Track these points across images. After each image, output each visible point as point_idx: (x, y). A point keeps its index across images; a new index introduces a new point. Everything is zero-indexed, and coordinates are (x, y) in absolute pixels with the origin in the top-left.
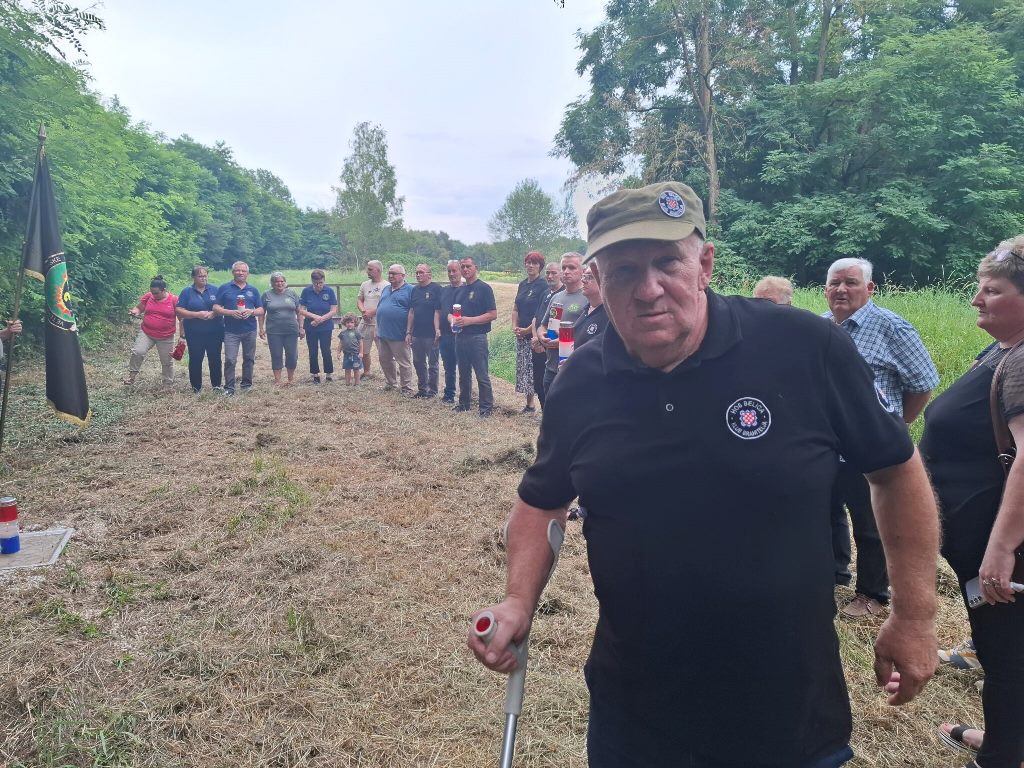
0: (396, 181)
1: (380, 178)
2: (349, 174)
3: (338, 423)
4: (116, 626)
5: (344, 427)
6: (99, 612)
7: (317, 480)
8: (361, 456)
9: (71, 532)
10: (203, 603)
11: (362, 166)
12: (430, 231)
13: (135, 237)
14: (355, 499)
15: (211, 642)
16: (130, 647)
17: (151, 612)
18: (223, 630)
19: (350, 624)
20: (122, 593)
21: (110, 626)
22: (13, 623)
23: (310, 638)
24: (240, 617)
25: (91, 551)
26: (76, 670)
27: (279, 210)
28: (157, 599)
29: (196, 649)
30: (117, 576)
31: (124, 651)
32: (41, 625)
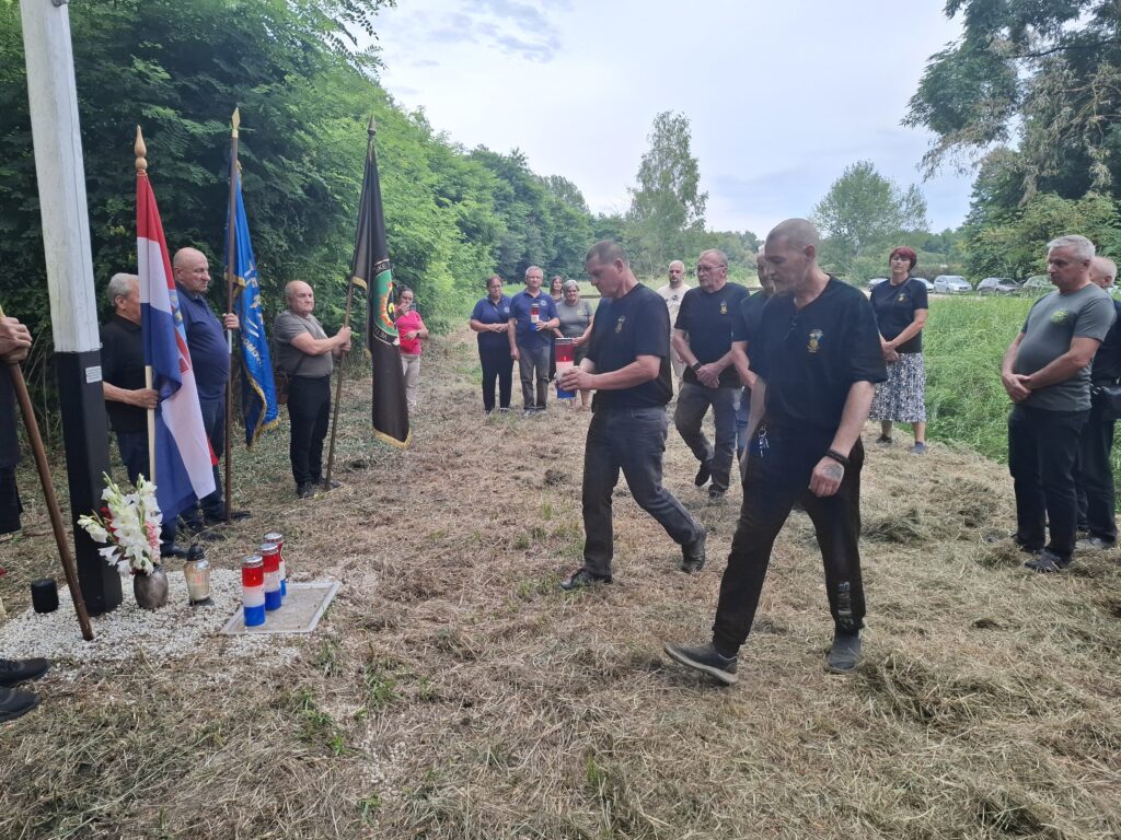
0: (698, 175)
1: (681, 174)
2: (646, 172)
9: (338, 587)
10: (475, 716)
11: (661, 162)
15: (483, 794)
16: (382, 776)
17: (413, 719)
18: (500, 772)
19: (675, 793)
20: (381, 685)
21: (364, 736)
22: (254, 717)
23: (619, 815)
24: (521, 750)
25: (355, 615)
26: (309, 814)
27: (572, 217)
28: (421, 699)
29: (461, 808)
30: (378, 656)
31: (374, 785)
32: (284, 724)
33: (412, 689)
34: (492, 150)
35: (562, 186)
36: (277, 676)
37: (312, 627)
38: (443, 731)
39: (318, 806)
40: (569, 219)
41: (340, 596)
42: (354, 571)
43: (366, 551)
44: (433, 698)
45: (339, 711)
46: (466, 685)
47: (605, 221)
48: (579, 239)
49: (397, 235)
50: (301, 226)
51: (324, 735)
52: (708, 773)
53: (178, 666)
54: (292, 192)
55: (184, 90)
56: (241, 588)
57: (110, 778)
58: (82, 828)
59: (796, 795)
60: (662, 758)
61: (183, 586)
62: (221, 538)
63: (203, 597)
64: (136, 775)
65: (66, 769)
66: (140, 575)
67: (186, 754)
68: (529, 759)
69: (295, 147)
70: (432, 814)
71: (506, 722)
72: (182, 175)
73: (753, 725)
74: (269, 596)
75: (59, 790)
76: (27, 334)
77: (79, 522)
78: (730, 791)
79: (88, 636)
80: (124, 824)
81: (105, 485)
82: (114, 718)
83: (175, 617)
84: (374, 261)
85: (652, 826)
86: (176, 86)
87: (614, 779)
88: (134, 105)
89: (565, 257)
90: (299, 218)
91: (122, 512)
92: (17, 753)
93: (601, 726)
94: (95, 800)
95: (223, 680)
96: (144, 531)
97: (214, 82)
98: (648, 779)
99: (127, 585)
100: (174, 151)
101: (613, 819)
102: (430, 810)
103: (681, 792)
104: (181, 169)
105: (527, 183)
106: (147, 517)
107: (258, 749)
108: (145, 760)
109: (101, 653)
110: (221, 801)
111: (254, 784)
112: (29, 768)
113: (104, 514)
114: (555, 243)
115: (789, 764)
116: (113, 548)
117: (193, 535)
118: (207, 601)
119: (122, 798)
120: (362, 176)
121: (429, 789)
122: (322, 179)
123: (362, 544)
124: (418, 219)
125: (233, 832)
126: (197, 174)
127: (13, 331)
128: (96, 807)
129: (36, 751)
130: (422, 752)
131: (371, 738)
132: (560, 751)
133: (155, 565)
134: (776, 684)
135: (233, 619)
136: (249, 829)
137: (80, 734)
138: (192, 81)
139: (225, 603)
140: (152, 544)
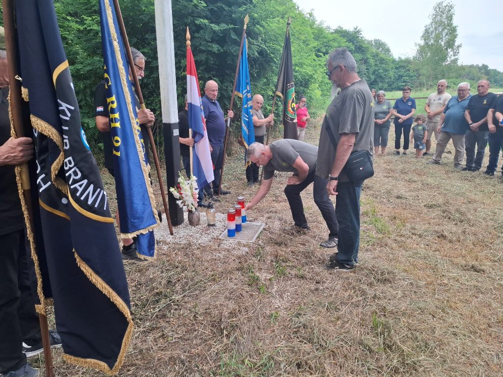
0: (457, 35)
1: (446, 35)
2: (426, 35)
3: (410, 181)
4: (276, 288)
5: (413, 185)
6: (269, 276)
7: (395, 218)
8: (425, 206)
9: (264, 226)
10: (321, 288)
11: (436, 29)
12: (475, 65)
13: (311, 77)
14: (420, 236)
15: (323, 321)
16: (280, 305)
17: (293, 284)
18: (331, 313)
19: (417, 338)
20: (281, 268)
21: (273, 288)
22: (231, 272)
23: (387, 342)
24: (342, 306)
25: (271, 238)
26: (250, 314)
27: (383, 60)
28: (297, 276)
29: (314, 325)
30: (280, 256)
31: (276, 308)
32: (242, 277)
33: (293, 272)
34: (344, 29)
35: (379, 44)
36: (239, 258)
37: (253, 241)
38: (307, 292)
39: (254, 312)
40: (382, 61)
41: (264, 229)
42: (270, 220)
43: (276, 212)
44: (302, 277)
45: (263, 276)
46: (317, 274)
47: (401, 61)
48: (386, 71)
49: (297, 72)
50: (256, 69)
51: (257, 284)
52: (435, 332)
53: (203, 248)
54: (253, 54)
55: (211, 11)
56: (227, 222)
57: (178, 287)
58: (168, 304)
59: (483, 351)
60: (411, 321)
61: (205, 218)
62: (219, 201)
63: (212, 223)
64: (187, 288)
65: (164, 282)
66: (190, 212)
67: (205, 283)
68: (345, 310)
69: (255, 33)
70: (300, 325)
71: (335, 293)
72: (210, 49)
73: (461, 314)
74: (237, 226)
75: (161, 289)
76: (153, 116)
77: (170, 190)
78: (446, 343)
79: (172, 234)
80: (182, 306)
81: (179, 177)
82: (180, 265)
83: (203, 230)
84: (287, 84)
85: (403, 350)
86: (208, 9)
87: (386, 326)
88: (192, 19)
89: (378, 80)
90: (255, 66)
91: (185, 187)
92: (147, 273)
93: (381, 302)
94: (173, 295)
95: (219, 256)
96: (192, 195)
97: (224, 6)
98: (403, 329)
99: (186, 215)
100: (207, 38)
101: (384, 343)
102: (300, 323)
103: (420, 338)
104: (209, 46)
105: (361, 44)
106: (194, 190)
107: (231, 285)
108: (190, 283)
109: (176, 240)
110: (218, 303)
111: (230, 299)
112: (151, 279)
113: (179, 188)
114: (374, 73)
115: (480, 336)
116: (181, 201)
117: (209, 199)
118: (213, 225)
119: (182, 296)
120: (283, 45)
121: (300, 314)
122: (266, 48)
123: (274, 209)
124: (307, 64)
125: (222, 316)
126: (215, 48)
127: (148, 115)
128: (173, 297)
129: (154, 273)
130: (297, 299)
131: (276, 289)
132: (360, 310)
133: (196, 209)
134: (476, 297)
135: (223, 233)
136: (227, 316)
137: (168, 269)
138: (215, 6)
139: (220, 227)
140: (195, 201)
